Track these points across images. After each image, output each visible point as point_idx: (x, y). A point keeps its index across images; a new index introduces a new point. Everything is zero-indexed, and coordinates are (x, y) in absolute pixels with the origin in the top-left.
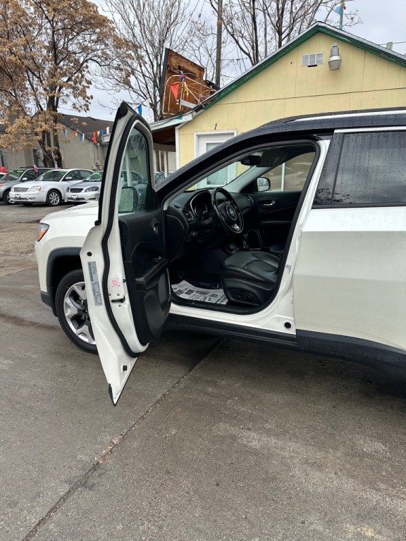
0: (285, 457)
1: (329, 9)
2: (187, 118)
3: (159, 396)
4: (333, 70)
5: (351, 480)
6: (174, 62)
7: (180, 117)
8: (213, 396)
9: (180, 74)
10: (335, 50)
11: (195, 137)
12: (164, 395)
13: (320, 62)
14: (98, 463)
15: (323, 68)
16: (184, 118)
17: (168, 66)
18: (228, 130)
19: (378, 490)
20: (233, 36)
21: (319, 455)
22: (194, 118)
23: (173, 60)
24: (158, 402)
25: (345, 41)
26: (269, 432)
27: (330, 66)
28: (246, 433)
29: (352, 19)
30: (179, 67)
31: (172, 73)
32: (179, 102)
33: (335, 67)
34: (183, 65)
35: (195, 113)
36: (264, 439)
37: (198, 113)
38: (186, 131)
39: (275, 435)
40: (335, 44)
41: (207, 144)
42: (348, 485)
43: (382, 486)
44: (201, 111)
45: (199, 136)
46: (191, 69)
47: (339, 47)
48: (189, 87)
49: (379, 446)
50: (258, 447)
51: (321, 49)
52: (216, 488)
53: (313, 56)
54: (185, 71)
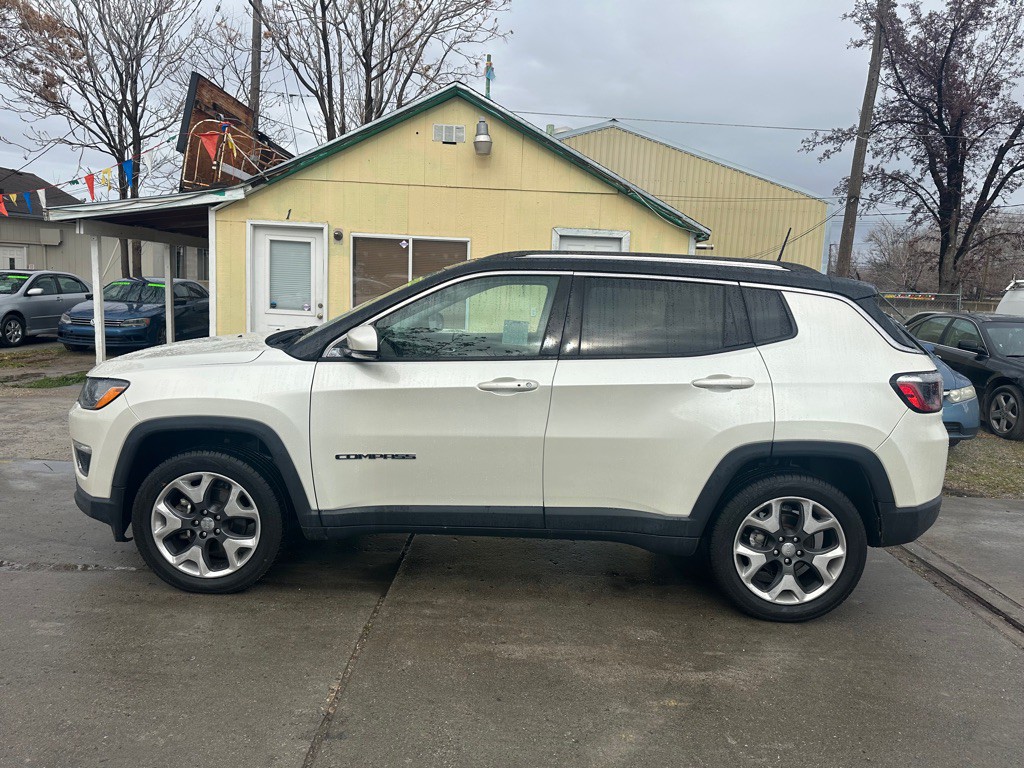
0: (559, 661)
1: (447, 48)
2: (236, 194)
3: (360, 630)
4: (479, 154)
5: (637, 667)
6: (206, 96)
7: (221, 192)
8: (436, 618)
9: (218, 118)
10: (483, 126)
11: (249, 229)
12: (366, 628)
13: (461, 139)
14: (328, 713)
15: (465, 149)
16: (227, 193)
17: (197, 102)
18: (312, 222)
19: (666, 669)
20: (288, 58)
21: (595, 652)
22: (248, 196)
23: (204, 92)
24: (361, 637)
25: (495, 116)
26: (528, 641)
27: (476, 148)
28: (502, 647)
29: (476, 64)
30: (215, 105)
31: (202, 114)
32: (218, 165)
33: (483, 152)
34: (220, 102)
35: (250, 188)
36: (527, 648)
37: (256, 188)
38: (230, 215)
39: (538, 643)
40: (483, 118)
41: (271, 241)
42: (636, 671)
43: (669, 666)
44: (262, 186)
45: (255, 227)
46: (233, 110)
47: (488, 122)
48: (236, 143)
49: (651, 633)
50: (525, 657)
51: (460, 119)
52: (498, 703)
53: (449, 129)
54: (228, 114)
